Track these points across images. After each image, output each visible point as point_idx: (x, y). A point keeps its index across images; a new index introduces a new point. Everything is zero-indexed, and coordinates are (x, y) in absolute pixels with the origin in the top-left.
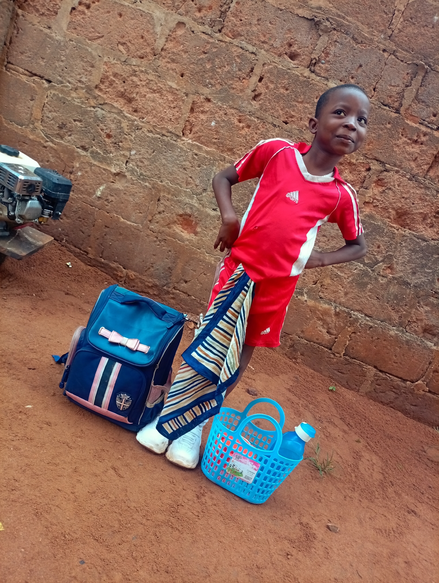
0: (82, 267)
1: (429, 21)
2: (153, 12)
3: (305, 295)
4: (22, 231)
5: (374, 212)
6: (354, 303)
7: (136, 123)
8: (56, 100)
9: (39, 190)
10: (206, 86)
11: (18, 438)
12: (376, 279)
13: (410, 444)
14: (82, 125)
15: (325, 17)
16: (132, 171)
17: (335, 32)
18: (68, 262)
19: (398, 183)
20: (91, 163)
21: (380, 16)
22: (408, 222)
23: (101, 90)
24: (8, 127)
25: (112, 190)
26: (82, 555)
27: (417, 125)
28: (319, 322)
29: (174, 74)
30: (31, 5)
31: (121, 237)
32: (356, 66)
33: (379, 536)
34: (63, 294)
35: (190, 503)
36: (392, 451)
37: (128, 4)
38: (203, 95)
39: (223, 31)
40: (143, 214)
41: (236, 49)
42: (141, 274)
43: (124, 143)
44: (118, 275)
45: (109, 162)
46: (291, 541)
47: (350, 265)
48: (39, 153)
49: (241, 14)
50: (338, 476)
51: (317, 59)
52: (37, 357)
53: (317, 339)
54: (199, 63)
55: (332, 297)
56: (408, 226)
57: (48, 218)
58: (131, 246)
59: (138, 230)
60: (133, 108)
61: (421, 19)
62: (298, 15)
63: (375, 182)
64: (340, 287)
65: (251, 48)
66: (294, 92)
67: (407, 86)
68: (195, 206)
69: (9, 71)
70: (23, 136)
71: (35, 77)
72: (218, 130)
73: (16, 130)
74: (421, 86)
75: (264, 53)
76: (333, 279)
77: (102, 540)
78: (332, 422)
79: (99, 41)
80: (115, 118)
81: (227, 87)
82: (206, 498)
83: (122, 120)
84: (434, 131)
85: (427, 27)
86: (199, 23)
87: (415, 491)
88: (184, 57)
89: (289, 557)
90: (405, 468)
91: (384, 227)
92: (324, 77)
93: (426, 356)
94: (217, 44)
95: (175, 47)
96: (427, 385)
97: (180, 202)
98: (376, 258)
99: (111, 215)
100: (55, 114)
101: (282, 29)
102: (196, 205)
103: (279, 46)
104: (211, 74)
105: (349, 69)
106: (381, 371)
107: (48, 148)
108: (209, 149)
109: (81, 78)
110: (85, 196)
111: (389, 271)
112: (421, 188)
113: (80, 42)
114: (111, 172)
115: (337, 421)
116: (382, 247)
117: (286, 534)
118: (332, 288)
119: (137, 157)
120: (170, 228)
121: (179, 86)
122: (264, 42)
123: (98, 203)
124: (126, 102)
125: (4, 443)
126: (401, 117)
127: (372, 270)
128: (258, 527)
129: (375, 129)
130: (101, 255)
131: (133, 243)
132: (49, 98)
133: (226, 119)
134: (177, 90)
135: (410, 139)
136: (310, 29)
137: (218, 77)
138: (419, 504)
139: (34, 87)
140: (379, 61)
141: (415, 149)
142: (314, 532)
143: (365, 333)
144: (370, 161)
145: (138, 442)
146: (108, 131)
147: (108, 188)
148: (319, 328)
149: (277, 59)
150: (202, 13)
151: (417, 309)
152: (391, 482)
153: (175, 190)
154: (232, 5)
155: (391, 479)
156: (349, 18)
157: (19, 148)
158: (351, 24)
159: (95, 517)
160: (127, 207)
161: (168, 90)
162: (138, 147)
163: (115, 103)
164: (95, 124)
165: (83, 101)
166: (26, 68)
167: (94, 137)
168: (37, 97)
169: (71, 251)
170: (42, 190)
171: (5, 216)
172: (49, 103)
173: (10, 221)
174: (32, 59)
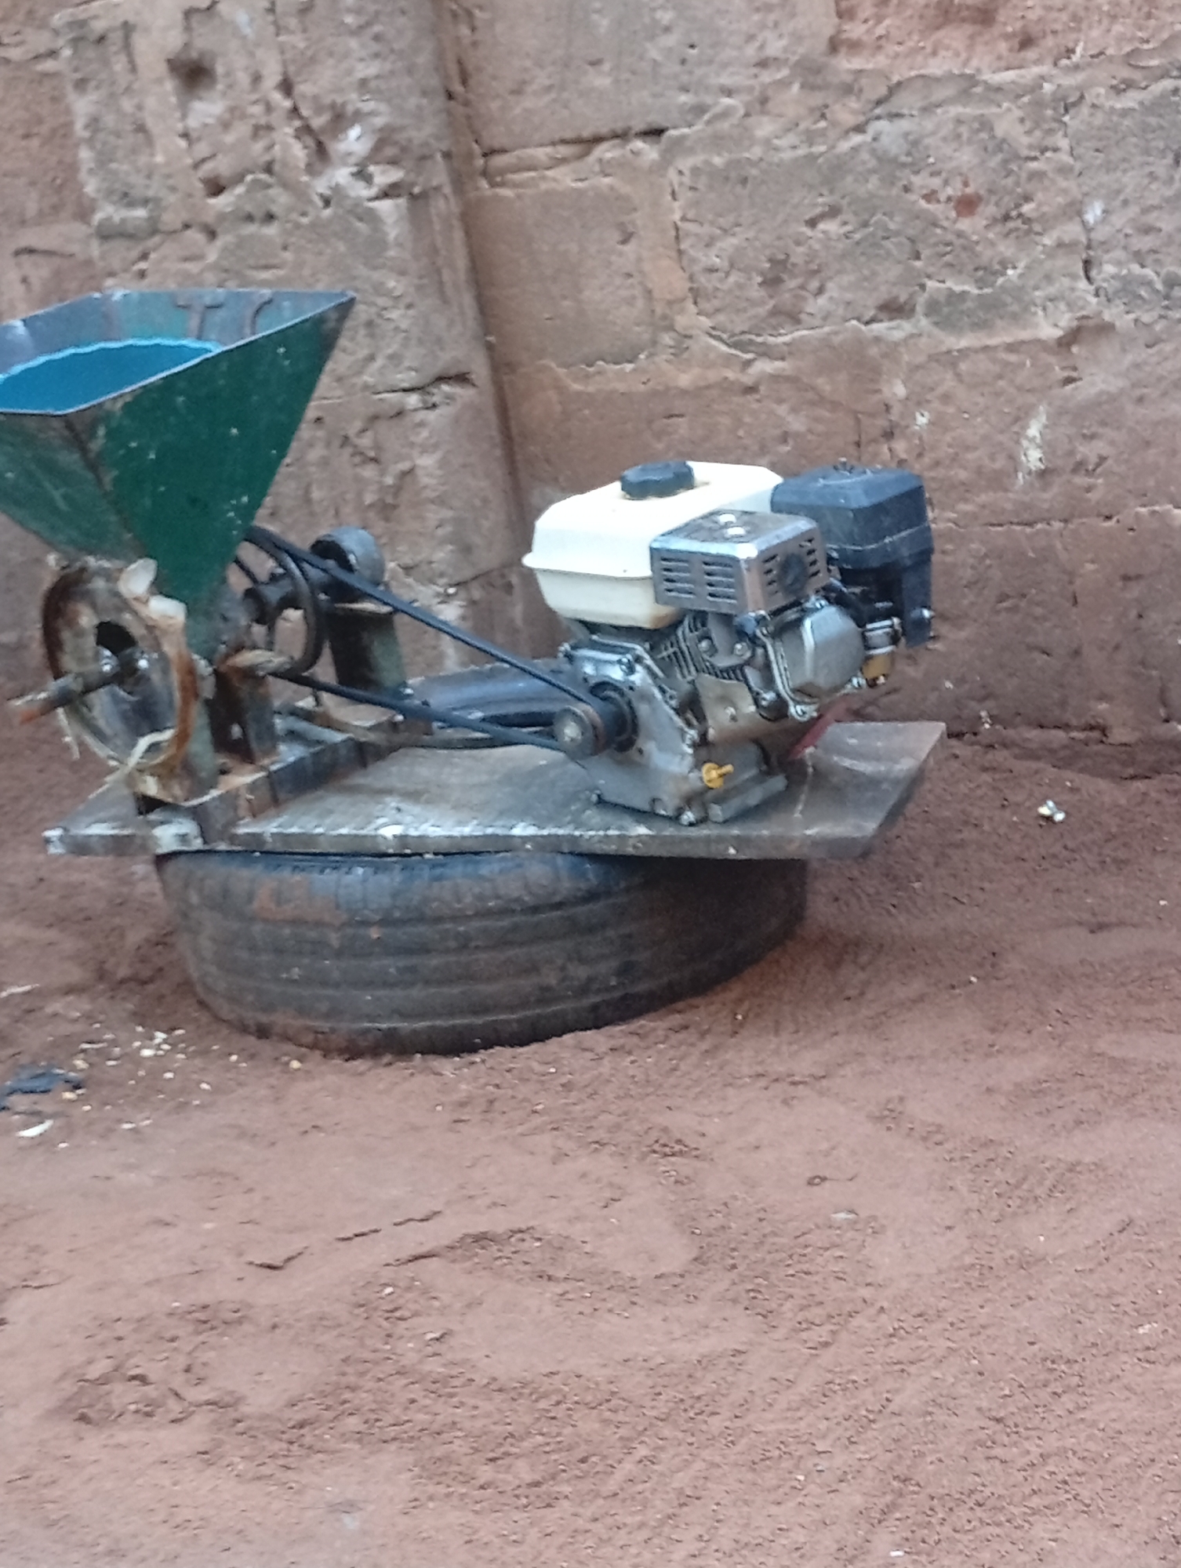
0: (1107, 799)
4: (820, 752)
7: (1048, 87)
8: (711, 187)
9: (822, 564)
14: (845, 223)
16: (1128, 291)
18: (1043, 803)
20: (949, 352)
23: (855, 46)
24: (591, 389)
25: (1079, 414)
43: (1039, 196)
45: (1015, 308)
48: (739, 422)
57: (891, 654)
60: (1007, 37)
69: (502, 184)
70: (654, 394)
71: (602, 151)
73: (621, 387)
80: (959, 121)
83: (991, 110)
99: (1126, 517)
100: (728, 243)
107: (762, 388)
109: (762, 47)
110: (983, 498)
114: (1044, 346)
119: (1119, 220)
123: (1049, 497)
124: (969, 29)
130: (1162, 712)
139: (612, 188)
146: (953, 190)
147: (1062, 413)
157: (660, 446)
160: (1174, 452)
162: (1105, 178)
163: (932, 61)
164: (895, 191)
165: (808, 131)
166: (557, 137)
167: (912, 240)
168: (639, 218)
169: (1032, 755)
170: (830, 560)
171: (750, 715)
172: (691, 215)
173: (774, 727)
174: (563, 88)
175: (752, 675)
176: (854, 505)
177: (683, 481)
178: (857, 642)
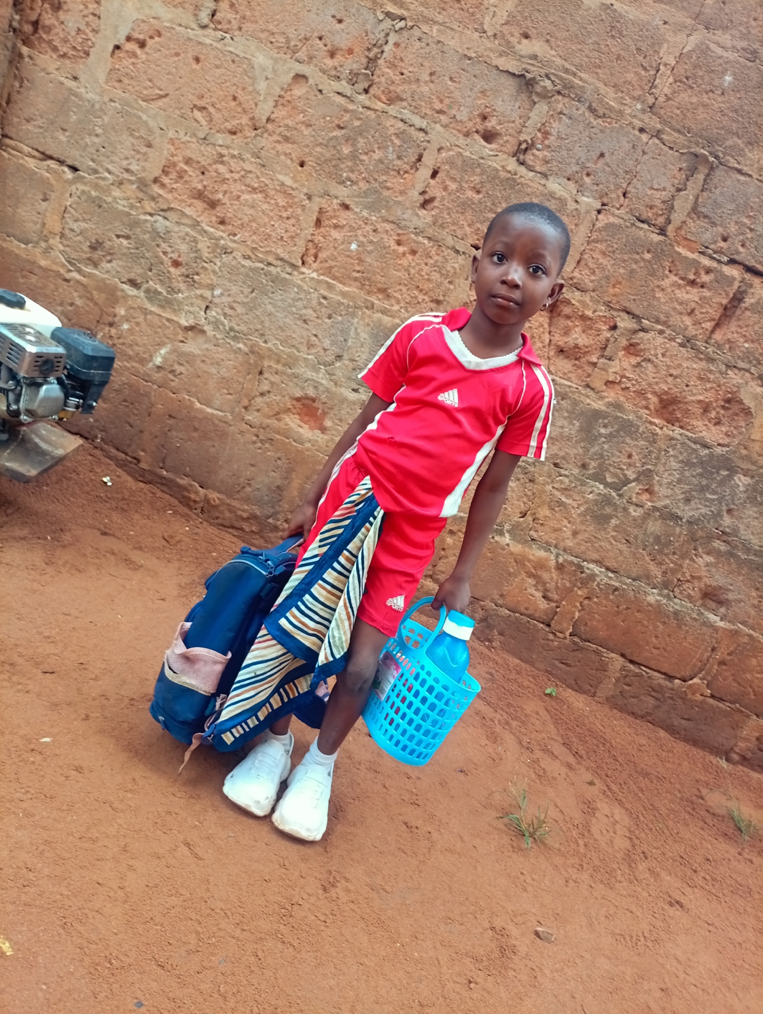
0: (129, 485)
1: (716, 84)
2: (252, 56)
3: (507, 535)
4: (28, 432)
5: (622, 399)
6: (588, 549)
7: (222, 242)
8: (86, 201)
9: (60, 369)
10: (344, 182)
11: (29, 796)
12: (625, 509)
13: (678, 786)
14: (130, 243)
15: (543, 72)
16: (216, 324)
17: (560, 98)
18: (105, 476)
19: (662, 351)
20: (146, 309)
21: (636, 72)
22: (679, 416)
23: (163, 186)
24: (4, 245)
25: (181, 354)
26: (139, 992)
27: (695, 256)
28: (531, 581)
29: (289, 162)
30: (44, 40)
31: (195, 434)
32: (595, 155)
33: (620, 947)
34: (97, 533)
35: (312, 900)
36: (647, 799)
37: (211, 42)
38: (336, 198)
39: (372, 91)
40: (234, 396)
41: (393, 122)
42: (230, 496)
43: (202, 276)
44: (190, 498)
45: (176, 308)
46: (476, 960)
47: (581, 485)
48: (57, 290)
49: (402, 64)
50: (557, 846)
51: (530, 142)
52: (56, 651)
53: (527, 609)
54: (331, 144)
55: (552, 538)
56: (679, 422)
57: (74, 412)
58: (212, 450)
59: (226, 422)
60: (217, 217)
61: (703, 80)
62: (497, 68)
63: (625, 349)
64: (565, 522)
65: (418, 122)
66: (489, 196)
67: (679, 190)
68: (322, 384)
69: (4, 150)
70: (28, 261)
71: (51, 163)
72: (363, 257)
73: (17, 251)
74: (702, 191)
75: (441, 129)
76: (553, 509)
77: (170, 968)
78: (548, 750)
79: (160, 103)
80: (187, 234)
81: (377, 185)
82: (338, 890)
83: (200, 237)
84: (723, 266)
85: (713, 92)
86: (330, 77)
87: (682, 867)
88: (306, 133)
89: (472, 985)
90: (667, 827)
91: (639, 424)
92: (540, 173)
93: (707, 638)
94: (362, 113)
95: (291, 116)
96: (708, 686)
97: (296, 376)
98: (625, 475)
99: (180, 396)
100: (84, 225)
101: (471, 90)
102: (324, 382)
103: (465, 119)
104: (350, 164)
105: (582, 160)
106: (631, 662)
107: (72, 283)
108: (346, 289)
109: (129, 164)
110: (134, 364)
111: (646, 496)
112: (701, 359)
113: (128, 105)
114: (180, 326)
115: (558, 749)
116: (636, 457)
117: (468, 948)
118: (553, 523)
119: (225, 299)
120: (279, 420)
121: (296, 182)
122: (440, 112)
123: (157, 376)
124: (205, 206)
125: (8, 805)
126: (668, 241)
127: (618, 495)
128: (422, 937)
129: (624, 261)
130: (161, 465)
131: (216, 445)
132: (75, 198)
133: (375, 240)
134: (293, 189)
135: (682, 279)
136: (517, 92)
137: (363, 170)
138: (688, 890)
139: (48, 178)
140: (634, 147)
141: (692, 295)
142: (514, 942)
143: (607, 598)
144: (615, 314)
145: (227, 797)
146: (174, 256)
147: (175, 351)
148: (529, 590)
149: (462, 141)
150: (335, 60)
151: (692, 560)
152: (643, 853)
153: (289, 357)
154: (387, 48)
155: (645, 847)
156: (582, 75)
157: (22, 281)
158: (586, 85)
159: (158, 927)
160: (206, 384)
161: (278, 188)
162: (227, 284)
163: (187, 208)
164: (153, 244)
165: (131, 204)
166: (35, 147)
167: (152, 265)
168: (53, 195)
169: (110, 458)
170: (65, 368)
171: (2, 411)
172: (74, 206)
173: (11, 418)
174: (46, 131)
175: (11, 396)
176: (85, 352)
177: (20, 305)
178: (62, 403)
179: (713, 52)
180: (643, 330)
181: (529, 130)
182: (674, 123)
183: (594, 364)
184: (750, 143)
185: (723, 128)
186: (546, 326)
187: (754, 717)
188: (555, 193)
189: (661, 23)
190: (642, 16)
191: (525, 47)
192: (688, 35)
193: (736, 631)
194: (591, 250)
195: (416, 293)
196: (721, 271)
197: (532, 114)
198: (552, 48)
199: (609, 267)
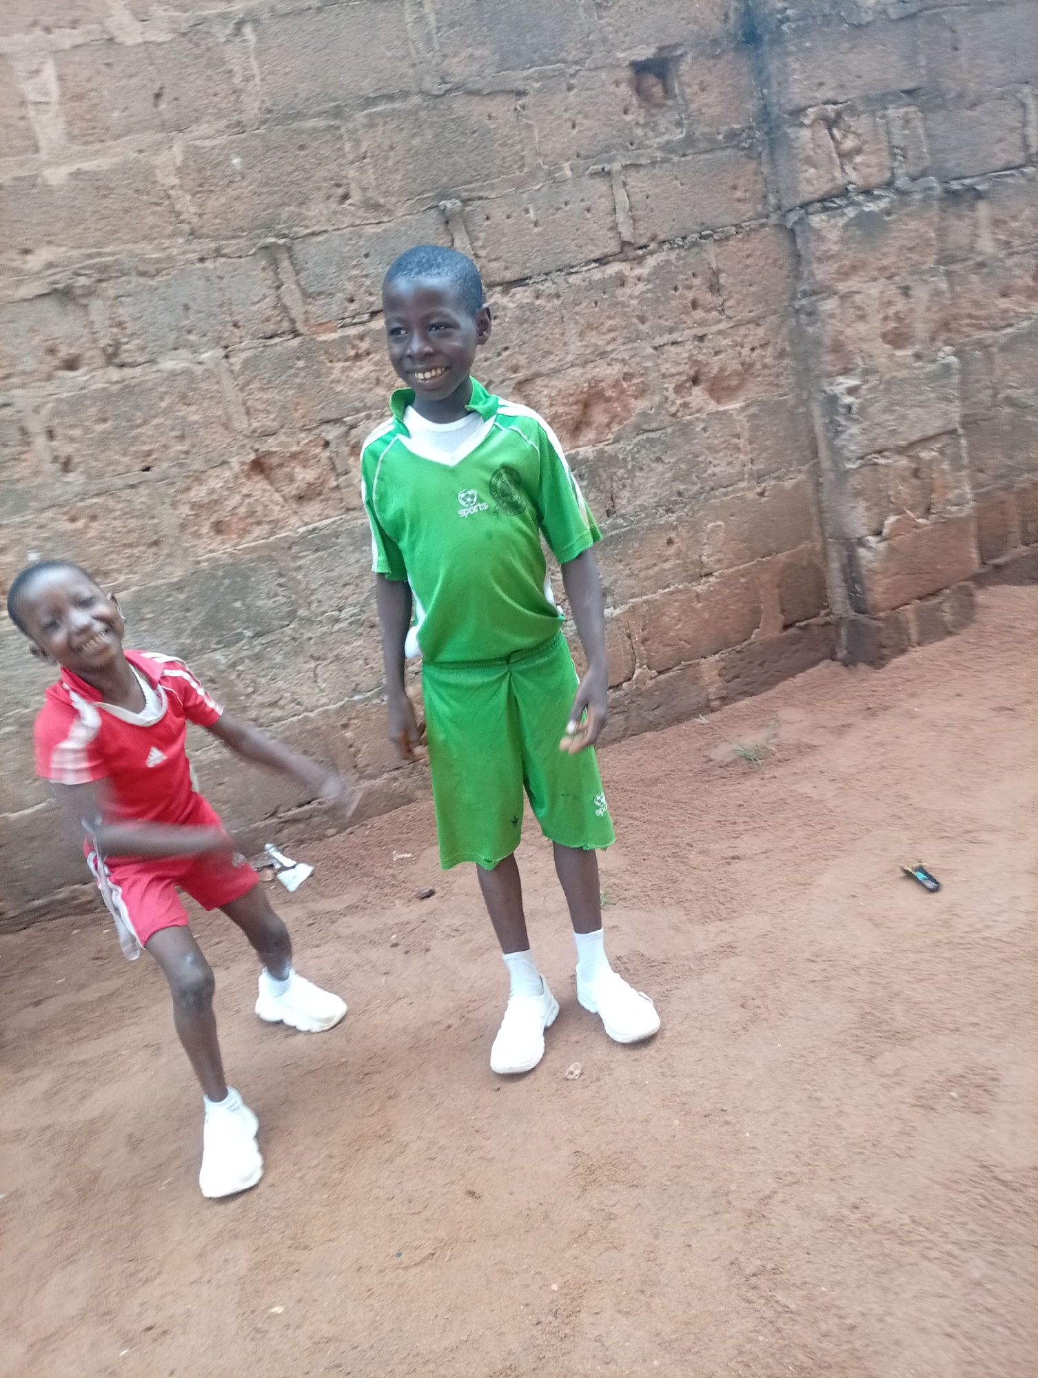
1: (230, 173)
13: (687, 767)
15: (69, 273)
17: (104, 285)
21: (154, 213)
27: (340, 333)
31: (35, 844)
32: (180, 310)
51: (112, 343)
61: (216, 178)
62: (25, 300)
66: (118, 416)
67: (278, 288)
74: (297, 274)
75: (21, 392)
84: (369, 324)
85: (233, 182)
90: (696, 808)
92: (145, 363)
93: (617, 631)
96: (650, 668)
101: (17, 336)
103: (35, 366)
105: (173, 323)
126: (308, 338)
129: (285, 382)
131: (62, 836)
133: (48, 535)
135: (346, 360)
136: (62, 308)
140: (207, 279)
141: (365, 368)
144: (317, 432)
149: (50, 388)
156: (107, 249)
158: (117, 257)
179: (204, 148)
180: (352, 427)
181: (102, 334)
182: (224, 233)
183: (337, 488)
184: (302, 203)
185: (268, 207)
186: (269, 487)
187: (703, 660)
188: (174, 370)
189: (136, 155)
190: (115, 160)
191: (34, 262)
192: (170, 148)
193: (633, 607)
194: (249, 394)
195: (129, 551)
196: (371, 331)
197: (92, 317)
198: (59, 246)
199: (277, 397)
